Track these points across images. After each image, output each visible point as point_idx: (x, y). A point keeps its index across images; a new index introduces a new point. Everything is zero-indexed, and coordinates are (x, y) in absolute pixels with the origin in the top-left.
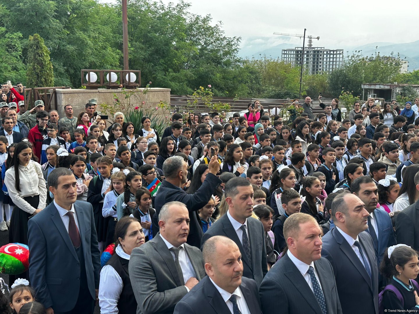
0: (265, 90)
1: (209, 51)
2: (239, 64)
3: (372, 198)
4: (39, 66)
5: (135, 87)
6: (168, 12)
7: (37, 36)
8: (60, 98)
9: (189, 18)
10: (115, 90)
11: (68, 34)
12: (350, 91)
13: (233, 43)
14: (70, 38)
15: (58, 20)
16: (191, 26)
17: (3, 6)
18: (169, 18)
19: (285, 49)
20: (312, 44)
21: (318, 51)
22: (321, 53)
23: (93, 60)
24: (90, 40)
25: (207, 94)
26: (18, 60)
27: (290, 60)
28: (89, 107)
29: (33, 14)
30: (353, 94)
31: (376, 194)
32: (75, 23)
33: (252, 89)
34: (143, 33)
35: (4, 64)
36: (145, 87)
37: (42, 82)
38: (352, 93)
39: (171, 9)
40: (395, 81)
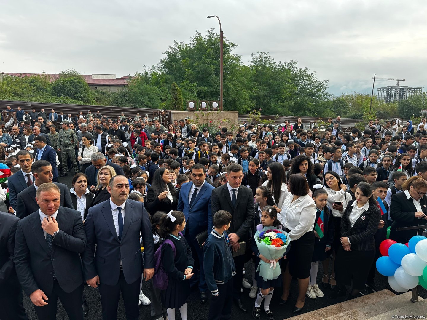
1: (307, 89)
2: (326, 96)
6: (282, 68)
8: (172, 116)
13: (323, 84)
16: (296, 74)
19: (380, 88)
20: (399, 84)
21: (403, 89)
22: (405, 90)
27: (382, 94)
39: (285, 65)
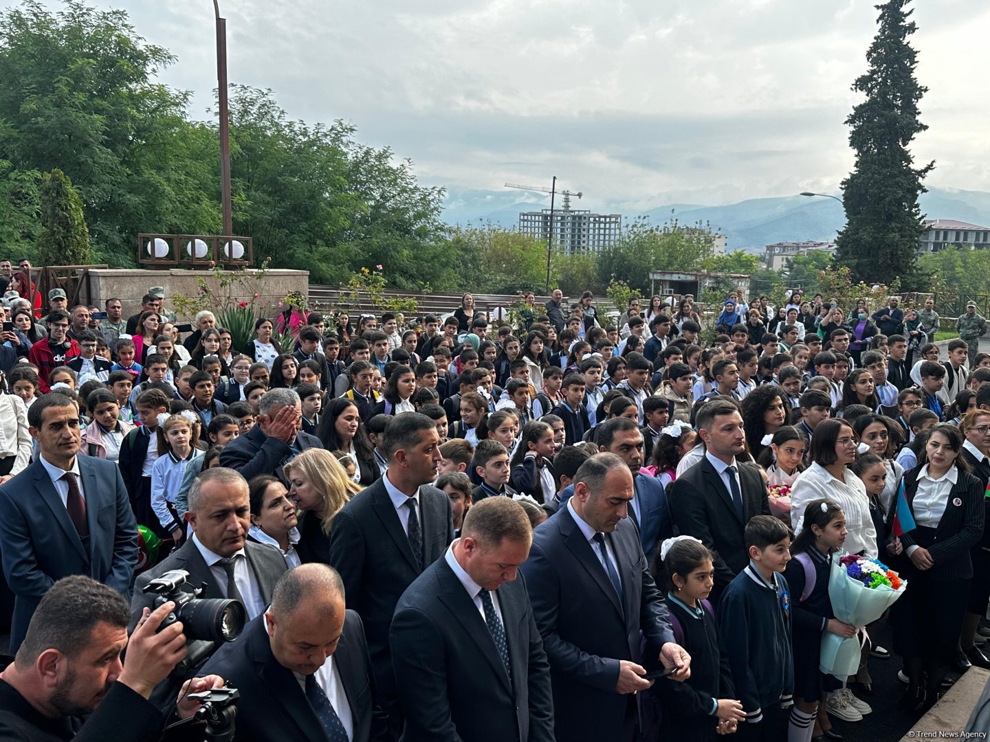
0: (488, 280)
1: (389, 211)
2: (442, 234)
3: (633, 457)
4: (61, 228)
5: (240, 267)
6: (314, 140)
7: (58, 173)
8: (96, 286)
9: (351, 152)
10: (204, 272)
11: (128, 175)
12: (625, 281)
13: (431, 197)
14: (131, 182)
15: (109, 150)
16: (357, 165)
17: (5, 122)
18: (317, 151)
19: (526, 212)
20: (570, 204)
21: (580, 217)
22: (584, 221)
23: (174, 221)
24: (169, 186)
25: (376, 281)
26: (33, 220)
27: (533, 231)
28: (150, 302)
29: (62, 137)
30: (629, 285)
31: (639, 451)
32: (143, 156)
33: (466, 277)
34: (270, 176)
35: (6, 228)
36: (259, 267)
37: (67, 258)
38: (627, 283)
39: (319, 135)
40: (703, 268)
